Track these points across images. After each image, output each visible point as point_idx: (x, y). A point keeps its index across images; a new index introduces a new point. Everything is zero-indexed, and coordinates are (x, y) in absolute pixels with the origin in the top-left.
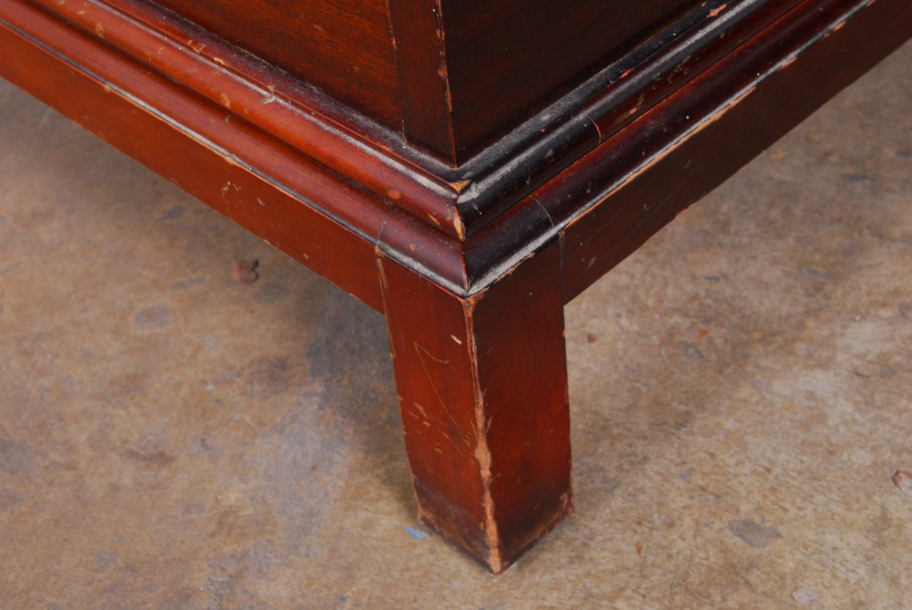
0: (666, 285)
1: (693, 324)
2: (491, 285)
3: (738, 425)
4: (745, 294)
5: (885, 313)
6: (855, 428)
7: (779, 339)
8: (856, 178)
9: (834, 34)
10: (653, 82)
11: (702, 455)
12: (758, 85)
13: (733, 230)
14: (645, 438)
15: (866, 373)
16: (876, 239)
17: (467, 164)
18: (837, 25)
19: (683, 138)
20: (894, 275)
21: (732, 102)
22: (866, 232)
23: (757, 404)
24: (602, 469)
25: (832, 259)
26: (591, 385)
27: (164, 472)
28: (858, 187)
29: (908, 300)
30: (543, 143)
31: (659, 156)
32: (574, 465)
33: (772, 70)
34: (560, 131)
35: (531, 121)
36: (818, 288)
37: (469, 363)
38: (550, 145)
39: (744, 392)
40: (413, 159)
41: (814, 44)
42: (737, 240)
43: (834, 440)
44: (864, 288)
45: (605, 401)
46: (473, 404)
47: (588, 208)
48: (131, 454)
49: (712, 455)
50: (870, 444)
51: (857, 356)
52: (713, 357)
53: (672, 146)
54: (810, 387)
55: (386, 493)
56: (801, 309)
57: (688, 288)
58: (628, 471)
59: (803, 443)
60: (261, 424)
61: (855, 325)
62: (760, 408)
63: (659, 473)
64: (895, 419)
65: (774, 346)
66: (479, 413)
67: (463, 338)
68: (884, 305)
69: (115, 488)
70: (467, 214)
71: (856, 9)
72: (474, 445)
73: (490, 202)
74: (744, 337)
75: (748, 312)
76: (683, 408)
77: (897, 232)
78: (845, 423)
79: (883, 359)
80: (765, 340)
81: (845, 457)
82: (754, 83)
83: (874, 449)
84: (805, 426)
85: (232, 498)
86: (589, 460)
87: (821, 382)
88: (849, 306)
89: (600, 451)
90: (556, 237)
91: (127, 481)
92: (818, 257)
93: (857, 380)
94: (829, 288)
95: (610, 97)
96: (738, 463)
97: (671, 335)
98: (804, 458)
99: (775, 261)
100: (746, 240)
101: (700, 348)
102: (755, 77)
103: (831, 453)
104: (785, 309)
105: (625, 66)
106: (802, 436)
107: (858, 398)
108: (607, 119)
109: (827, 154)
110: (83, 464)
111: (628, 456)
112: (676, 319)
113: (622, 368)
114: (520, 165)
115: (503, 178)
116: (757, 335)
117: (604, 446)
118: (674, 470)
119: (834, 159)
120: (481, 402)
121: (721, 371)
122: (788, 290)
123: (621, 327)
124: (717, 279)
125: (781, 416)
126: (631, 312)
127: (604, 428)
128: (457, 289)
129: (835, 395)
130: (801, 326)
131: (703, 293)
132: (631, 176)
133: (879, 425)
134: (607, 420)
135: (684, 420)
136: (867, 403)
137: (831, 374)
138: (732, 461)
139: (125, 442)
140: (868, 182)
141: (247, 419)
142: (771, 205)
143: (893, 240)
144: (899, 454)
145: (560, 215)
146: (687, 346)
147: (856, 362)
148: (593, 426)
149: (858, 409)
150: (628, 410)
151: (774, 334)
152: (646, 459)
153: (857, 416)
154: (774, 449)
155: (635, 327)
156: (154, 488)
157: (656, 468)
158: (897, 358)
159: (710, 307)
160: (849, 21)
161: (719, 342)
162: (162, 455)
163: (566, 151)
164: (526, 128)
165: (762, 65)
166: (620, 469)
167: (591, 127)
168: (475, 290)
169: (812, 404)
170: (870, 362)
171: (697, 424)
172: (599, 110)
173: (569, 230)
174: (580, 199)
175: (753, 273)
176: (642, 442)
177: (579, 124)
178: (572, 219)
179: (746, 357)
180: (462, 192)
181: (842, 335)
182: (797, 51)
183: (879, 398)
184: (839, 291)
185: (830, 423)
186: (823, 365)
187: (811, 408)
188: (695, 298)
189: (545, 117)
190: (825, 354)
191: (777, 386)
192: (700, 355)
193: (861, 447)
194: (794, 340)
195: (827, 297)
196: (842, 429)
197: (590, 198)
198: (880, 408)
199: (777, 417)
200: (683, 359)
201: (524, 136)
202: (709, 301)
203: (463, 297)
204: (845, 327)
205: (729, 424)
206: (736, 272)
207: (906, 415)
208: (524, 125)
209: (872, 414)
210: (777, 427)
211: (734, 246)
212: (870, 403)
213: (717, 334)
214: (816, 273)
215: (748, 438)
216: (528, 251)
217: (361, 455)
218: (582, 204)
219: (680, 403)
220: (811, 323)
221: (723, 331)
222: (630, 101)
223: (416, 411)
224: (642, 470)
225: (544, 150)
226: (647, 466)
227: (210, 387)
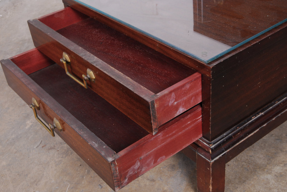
0: (242, 157)
1: (247, 164)
2: (215, 161)
3: (254, 183)
4: (256, 159)
5: (281, 165)
6: (275, 185)
7: (262, 168)
8: (278, 139)
9: (273, 121)
10: (242, 129)
11: (247, 188)
12: (260, 129)
13: (255, 147)
14: (237, 184)
15: (277, 176)
16: (281, 151)
17: (212, 142)
18: (274, 119)
19: (247, 138)
20: (283, 158)
21: (255, 132)
22: (279, 150)
23: (258, 179)
24: (229, 189)
25: (272, 154)
26: (228, 174)
27: (154, 183)
28: (278, 141)
29: (286, 163)
30: (224, 139)
31: (242, 141)
32: (225, 188)
33: (262, 127)
34: (227, 137)
35: (222, 135)
36: (270, 159)
37: (210, 173)
38: (225, 139)
39: (255, 177)
40: (204, 140)
41: (270, 122)
42: (255, 149)
43: (271, 187)
44: (278, 160)
45: (231, 177)
46: (210, 179)
47: (231, 149)
48: (148, 179)
49: (249, 188)
50: (277, 188)
51: (276, 172)
52: (250, 171)
53: (245, 139)
54: (267, 177)
55: (192, 190)
56: (266, 163)
57: (246, 158)
58: (234, 190)
59: (265, 187)
60: (170, 176)
61: (276, 167)
62: (258, 180)
63: (240, 190)
64: (282, 184)
65: (261, 169)
66: (211, 180)
67: (210, 168)
68: (281, 163)
69: (145, 185)
70: (212, 150)
71: (277, 116)
72: (209, 185)
73: (216, 148)
74: (256, 167)
75: (257, 163)
76: (244, 179)
77: (285, 150)
78: (273, 184)
79: (280, 173)
80: (259, 168)
81: (273, 190)
82: (259, 129)
83: (278, 189)
84: (266, 184)
85: (165, 188)
86: (227, 187)
87: (269, 176)
88: (275, 163)
89: (229, 185)
90: (225, 153)
91: (148, 184)
92: (270, 154)
93: (275, 177)
94: (271, 160)
95: (235, 131)
96: (254, 190)
97: (243, 166)
98: (265, 190)
99: (262, 154)
100: (257, 150)
101: (248, 169)
102: (259, 128)
103: (270, 189)
104: (263, 163)
105: (238, 126)
106: (265, 186)
107: (276, 180)
108: (234, 135)
109: (273, 135)
110: (140, 180)
111: (234, 187)
112: (244, 163)
113: (234, 171)
114: (220, 142)
115: (218, 144)
116: (258, 167)
117: (230, 185)
118: (242, 190)
119: (274, 136)
120: (211, 179)
121: (251, 173)
122: (264, 159)
123: (234, 164)
124: (251, 156)
125: (262, 182)
126: (236, 161)
127: (230, 182)
128: (209, 161)
129: (272, 179)
130: (266, 166)
131: (249, 159)
132: (238, 144)
133: (279, 185)
134: (231, 180)
135: (244, 181)
136: (277, 181)
137: (271, 175)
138: (253, 189)
139: (147, 177)
140: (280, 140)
141: (168, 175)
142: (262, 143)
143: (284, 152)
144: (282, 190)
145: (226, 150)
146: (245, 168)
147: (276, 173)
148: (228, 181)
149: (275, 182)
150: (234, 179)
151: (261, 167)
152: (237, 188)
153: (275, 183)
154: (260, 188)
155: (236, 164)
156: (152, 185)
157: (239, 189)
158: (283, 173)
159: (250, 161)
160: (276, 118)
161: (251, 168)
162: (153, 180)
163: (228, 140)
164: (222, 136)
165: (260, 126)
166: (233, 189)
167: (232, 136)
168: (212, 161)
169: (267, 180)
170: (278, 174)
171: (247, 182)
172: (233, 133)
173: (227, 152)
174: (229, 147)
175: (258, 156)
176: (237, 185)
177: (230, 136)
178: (228, 150)
179: (256, 171)
180: (211, 146)
181: (273, 168)
182: (267, 123)
183: (279, 180)
184: (273, 160)
185: (270, 184)
186: (270, 173)
187: (267, 181)
188: (247, 159)
189: (225, 134)
190: (270, 172)
191: (261, 177)
192: (248, 170)
193: (276, 189)
194: (265, 169)
195: (271, 161)
196: (272, 185)
197: (231, 147)
198: (279, 182)
199: (261, 182)
200: (245, 170)
201: (221, 137)
202: (250, 160)
203: (210, 162)
204: (274, 167)
205: (252, 183)
206: (255, 155)
207: (284, 184)
208: (221, 136)
209: (278, 183)
210: (261, 184)
211: (255, 151)
212: (278, 181)
213: (251, 166)
214: (269, 157)
215: (256, 185)
216: (221, 155)
217: (188, 183)
218: (230, 148)
219: (244, 178)
220: (268, 166)
221: (252, 166)
222: (238, 132)
223: (200, 179)
224: (237, 190)
225: (224, 140)
226: (238, 189)
227: (161, 169)
